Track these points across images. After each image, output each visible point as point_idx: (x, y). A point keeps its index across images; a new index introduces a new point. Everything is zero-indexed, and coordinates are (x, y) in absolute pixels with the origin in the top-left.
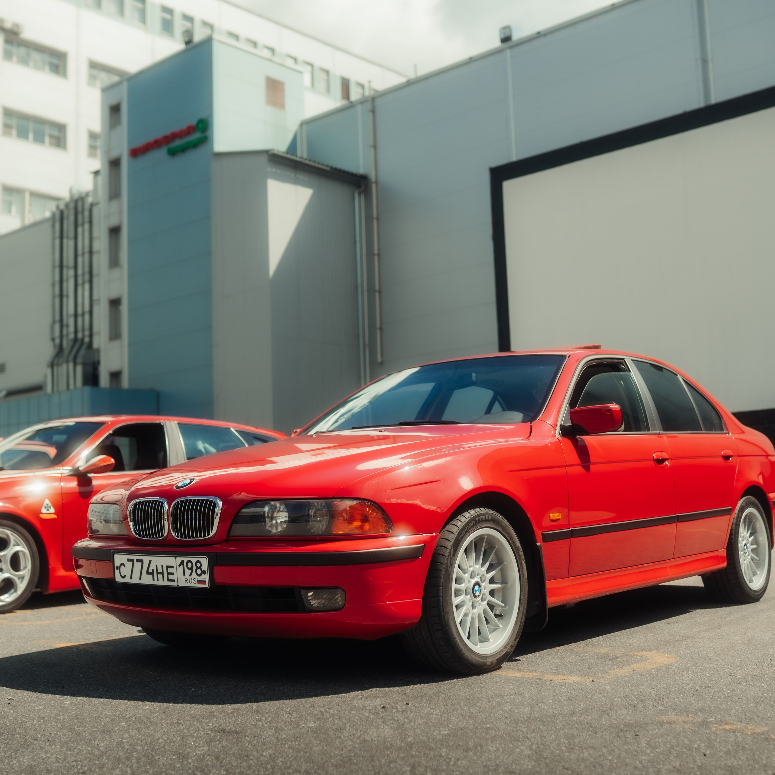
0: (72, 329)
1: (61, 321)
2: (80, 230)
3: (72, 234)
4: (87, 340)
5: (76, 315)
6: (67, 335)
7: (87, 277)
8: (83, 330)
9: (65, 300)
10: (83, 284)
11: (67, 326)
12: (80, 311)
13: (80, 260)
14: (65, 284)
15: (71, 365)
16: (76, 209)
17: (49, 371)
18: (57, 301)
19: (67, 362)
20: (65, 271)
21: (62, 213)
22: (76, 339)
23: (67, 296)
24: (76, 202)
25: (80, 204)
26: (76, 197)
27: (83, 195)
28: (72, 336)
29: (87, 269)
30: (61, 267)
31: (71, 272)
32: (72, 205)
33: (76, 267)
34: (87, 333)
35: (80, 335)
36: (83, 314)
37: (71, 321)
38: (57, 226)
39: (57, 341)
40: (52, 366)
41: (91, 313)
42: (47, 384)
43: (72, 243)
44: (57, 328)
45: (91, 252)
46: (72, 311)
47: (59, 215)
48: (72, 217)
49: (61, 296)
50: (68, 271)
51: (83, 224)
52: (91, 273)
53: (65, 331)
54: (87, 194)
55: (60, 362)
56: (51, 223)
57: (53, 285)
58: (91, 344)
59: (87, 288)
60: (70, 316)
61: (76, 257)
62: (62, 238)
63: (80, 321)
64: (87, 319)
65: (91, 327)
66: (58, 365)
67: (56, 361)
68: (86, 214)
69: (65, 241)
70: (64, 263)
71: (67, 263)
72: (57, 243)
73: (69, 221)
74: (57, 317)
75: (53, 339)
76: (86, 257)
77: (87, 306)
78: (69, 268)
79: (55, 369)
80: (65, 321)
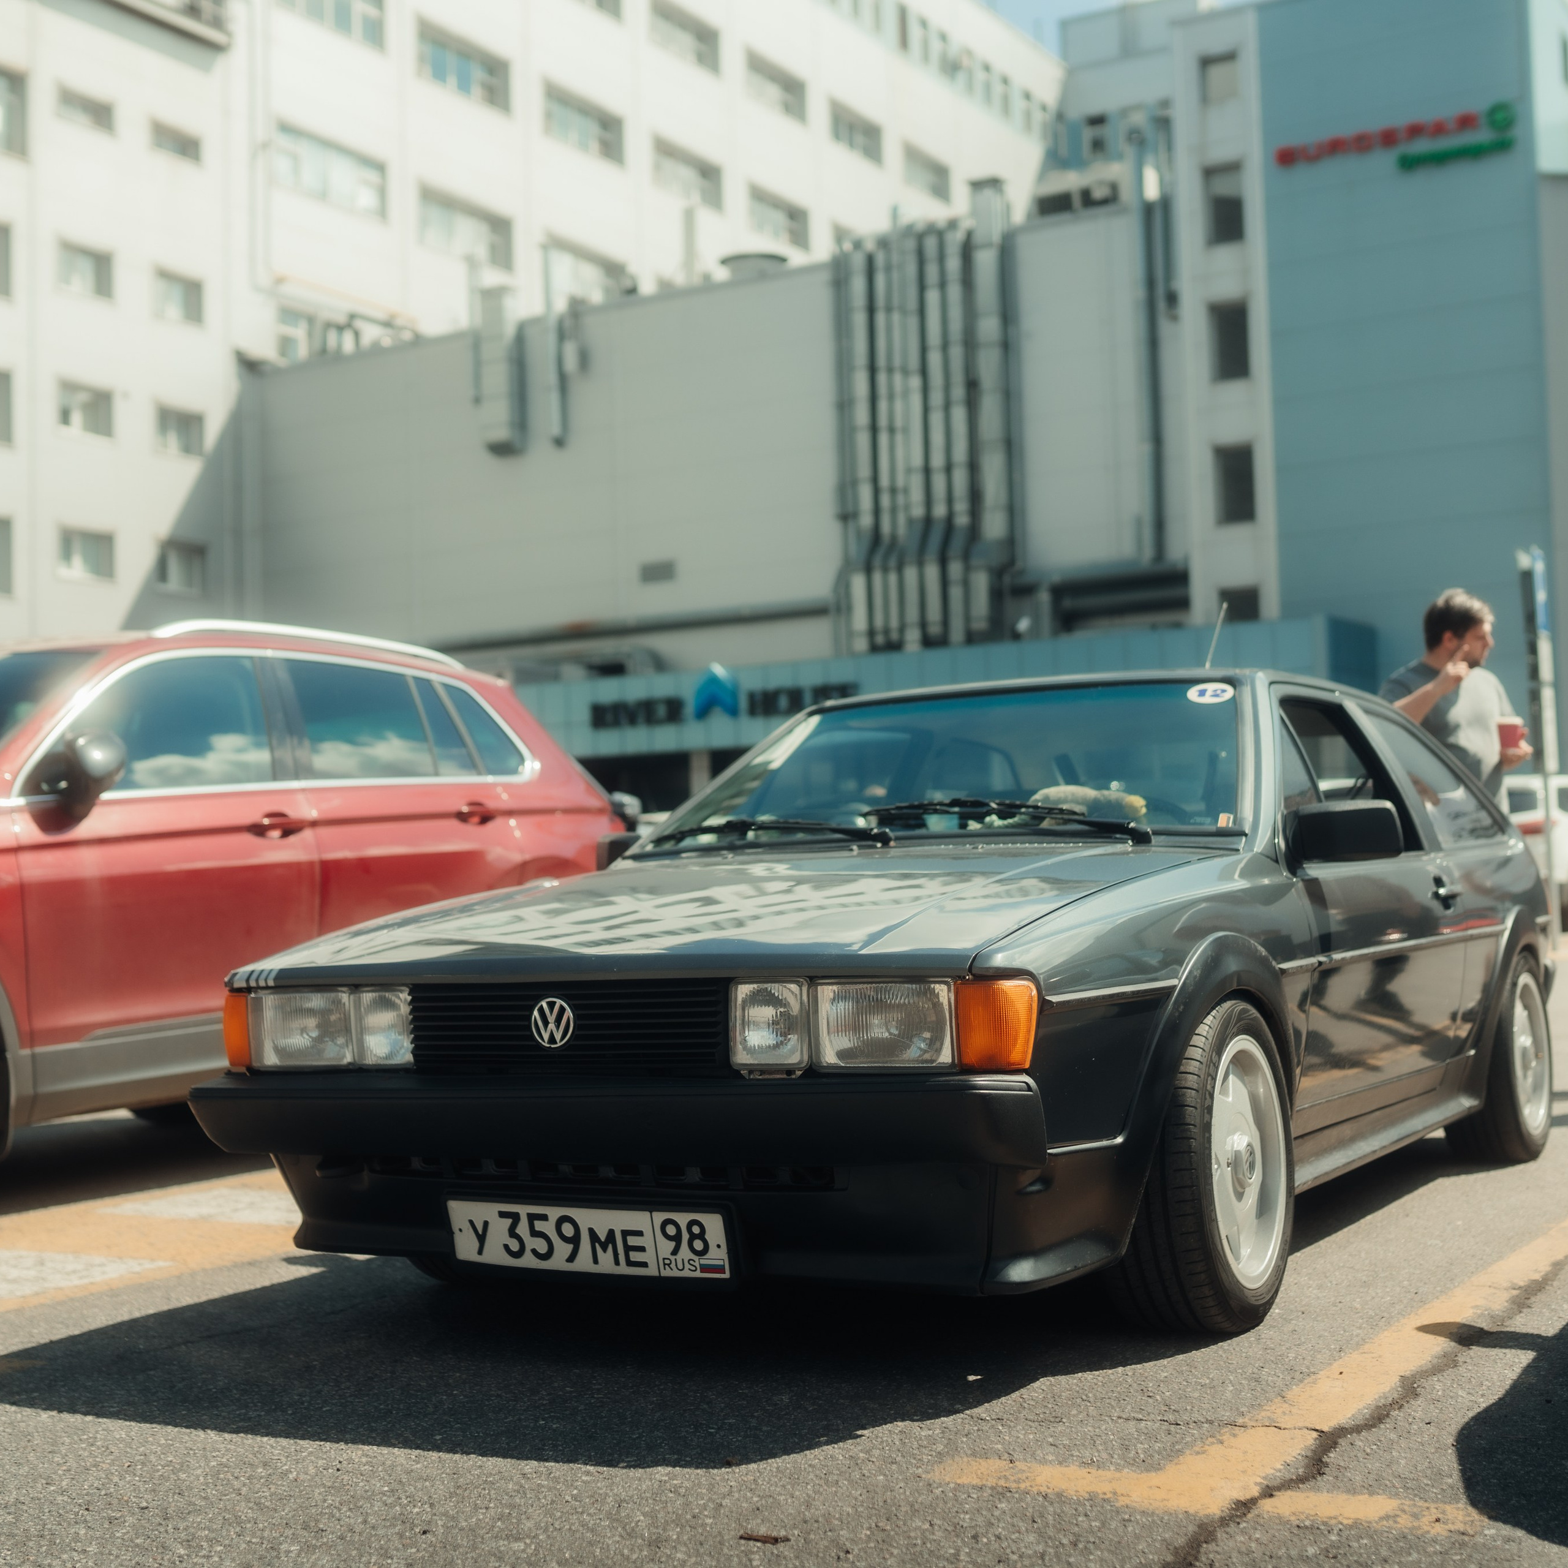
0: (917, 495)
1: (875, 479)
2: (933, 297)
3: (912, 303)
4: (962, 520)
5: (927, 471)
6: (894, 510)
7: (958, 392)
8: (950, 500)
9: (883, 439)
10: (947, 406)
11: (906, 491)
12: (938, 460)
13: (935, 359)
14: (883, 406)
15: (932, 572)
16: (920, 253)
17: (858, 583)
18: (863, 440)
19: (920, 564)
20: (882, 378)
21: (870, 260)
22: (928, 519)
23: (892, 430)
24: (920, 237)
25: (931, 244)
26: (920, 227)
28: (918, 511)
29: (958, 378)
30: (872, 370)
31: (915, 382)
32: (911, 244)
33: (924, 372)
34: (961, 507)
35: (940, 510)
36: (949, 468)
37: (916, 483)
38: (858, 285)
39: (866, 520)
40: (868, 570)
41: (974, 467)
42: (849, 608)
43: (913, 322)
44: (865, 494)
45: (970, 343)
46: (917, 460)
47: (858, 262)
48: (911, 269)
49: (874, 429)
50: (898, 378)
51: (943, 285)
52: (972, 385)
53: (885, 500)
54: (953, 224)
55: (893, 562)
56: (825, 276)
57: (844, 405)
58: (974, 531)
59: (959, 414)
60: (909, 471)
61: (924, 350)
62: (871, 310)
63: (939, 483)
64: (960, 478)
65: (975, 496)
66: (885, 570)
67: (877, 561)
68: (953, 264)
69: (880, 318)
70: (881, 361)
71: (897, 362)
72: (859, 319)
73: (895, 275)
74: (864, 470)
75: (846, 516)
76: (957, 353)
77: (960, 452)
78: (905, 372)
79: (877, 577)
80: (884, 481)
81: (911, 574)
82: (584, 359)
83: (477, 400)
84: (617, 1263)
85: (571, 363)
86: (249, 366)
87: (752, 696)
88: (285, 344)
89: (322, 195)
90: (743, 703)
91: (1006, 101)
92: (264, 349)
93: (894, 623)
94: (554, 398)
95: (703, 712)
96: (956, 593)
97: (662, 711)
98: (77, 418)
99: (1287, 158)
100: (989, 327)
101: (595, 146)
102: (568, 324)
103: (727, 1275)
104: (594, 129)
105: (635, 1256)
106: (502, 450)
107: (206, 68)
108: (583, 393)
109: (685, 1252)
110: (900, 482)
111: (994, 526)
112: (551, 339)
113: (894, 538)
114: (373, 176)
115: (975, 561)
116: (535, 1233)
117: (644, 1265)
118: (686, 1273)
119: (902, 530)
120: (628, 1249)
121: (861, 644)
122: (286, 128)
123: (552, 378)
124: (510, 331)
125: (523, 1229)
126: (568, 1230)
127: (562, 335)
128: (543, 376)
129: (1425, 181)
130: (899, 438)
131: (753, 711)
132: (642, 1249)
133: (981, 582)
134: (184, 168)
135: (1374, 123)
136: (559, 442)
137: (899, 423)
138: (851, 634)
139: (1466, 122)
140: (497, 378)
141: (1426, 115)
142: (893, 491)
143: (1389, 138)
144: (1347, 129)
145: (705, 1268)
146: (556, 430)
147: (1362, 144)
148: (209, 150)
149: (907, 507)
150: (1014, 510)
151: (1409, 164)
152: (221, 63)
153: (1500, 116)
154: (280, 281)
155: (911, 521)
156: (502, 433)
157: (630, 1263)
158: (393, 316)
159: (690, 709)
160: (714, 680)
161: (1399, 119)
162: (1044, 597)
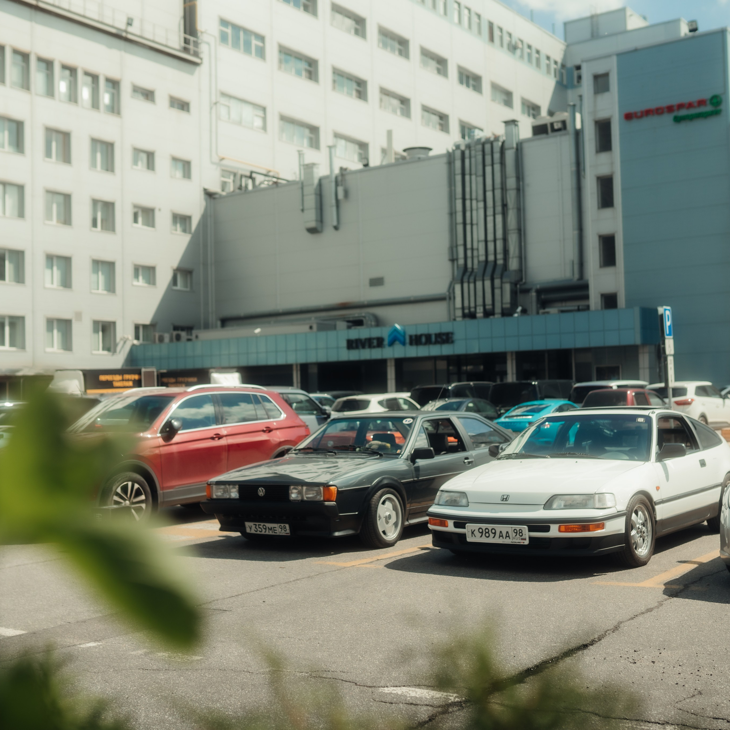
0: (482, 251)
1: (465, 245)
2: (488, 169)
3: (480, 172)
4: (500, 262)
5: (486, 241)
6: (472, 257)
7: (499, 209)
8: (495, 254)
9: (468, 227)
10: (494, 215)
11: (478, 249)
12: (490, 237)
13: (489, 194)
14: (468, 214)
15: (488, 283)
16: (483, 151)
17: (458, 288)
18: (460, 228)
19: (483, 280)
20: (468, 203)
21: (463, 153)
22: (486, 261)
23: (472, 224)
24: (483, 144)
25: (488, 147)
26: (483, 140)
27: (492, 139)
28: (482, 258)
29: (499, 203)
30: (464, 199)
31: (481, 205)
32: (480, 147)
33: (485, 200)
34: (500, 256)
35: (491, 258)
36: (495, 241)
37: (482, 246)
38: (458, 164)
39: (461, 262)
40: (462, 283)
41: (505, 240)
42: (454, 298)
43: (480, 179)
44: (461, 250)
45: (504, 188)
46: (482, 237)
47: (458, 154)
48: (480, 158)
49: (464, 224)
50: (474, 202)
51: (493, 165)
52: (504, 206)
53: (469, 253)
54: (497, 139)
55: (472, 280)
56: (445, 160)
57: (452, 214)
58: (505, 266)
59: (499, 218)
60: (478, 241)
61: (485, 191)
62: (463, 175)
63: (491, 246)
64: (500, 245)
65: (506, 251)
66: (469, 282)
67: (466, 279)
68: (497, 156)
69: (467, 178)
70: (468, 196)
71: (474, 196)
72: (459, 178)
73: (473, 160)
74: (460, 241)
75: (453, 260)
76: (498, 193)
77: (500, 234)
78: (477, 201)
79: (466, 285)
80: (469, 246)
81: (479, 284)
82: (346, 193)
83: (303, 210)
84: (272, 532)
85: (341, 196)
86: (209, 195)
87: (411, 337)
88: (224, 185)
89: (240, 123)
90: (408, 340)
91: (538, 60)
92: (215, 188)
93: (472, 304)
94: (334, 209)
95: (392, 344)
96: (497, 292)
97: (375, 342)
98: (140, 219)
99: (629, 117)
100: (511, 182)
101: (354, 93)
102: (340, 179)
103: (289, 535)
104: (355, 86)
105: (275, 531)
106: (312, 231)
107: (192, 73)
108: (345, 207)
109: (283, 531)
110: (475, 246)
111: (513, 264)
112: (333, 185)
113: (473, 268)
114: (261, 113)
115: (504, 280)
116: (259, 528)
117: (276, 533)
118: (283, 534)
119: (476, 266)
120: (274, 530)
121: (459, 313)
122: (224, 94)
123: (334, 201)
124: (316, 182)
125: (257, 527)
126: (264, 527)
127: (337, 184)
128: (330, 200)
129: (685, 127)
130: (475, 227)
131: (411, 344)
132: (276, 530)
133: (507, 287)
134: (183, 115)
135: (664, 103)
136: (336, 228)
137: (475, 222)
138: (455, 309)
139: (701, 103)
140: (311, 201)
141: (686, 100)
142: (472, 249)
143: (670, 109)
144: (653, 105)
145: (286, 533)
146: (335, 223)
147: (658, 111)
148: (193, 107)
149: (478, 256)
150: (522, 258)
151: (678, 120)
152: (198, 69)
153: (715, 101)
154: (222, 159)
155: (479, 262)
156: (313, 224)
157: (275, 533)
158: (269, 171)
159: (386, 342)
160: (396, 330)
161: (675, 102)
162: (534, 294)
